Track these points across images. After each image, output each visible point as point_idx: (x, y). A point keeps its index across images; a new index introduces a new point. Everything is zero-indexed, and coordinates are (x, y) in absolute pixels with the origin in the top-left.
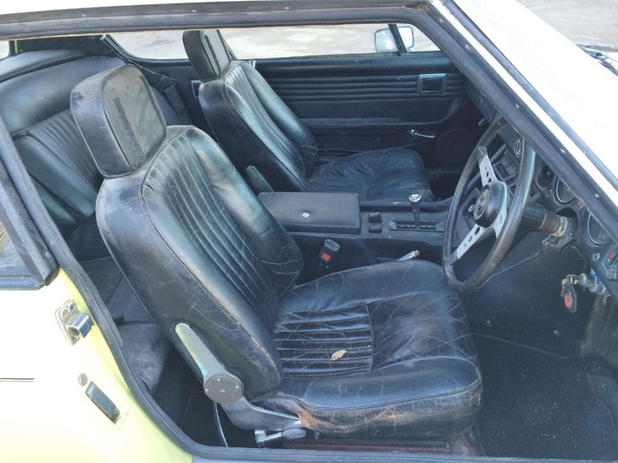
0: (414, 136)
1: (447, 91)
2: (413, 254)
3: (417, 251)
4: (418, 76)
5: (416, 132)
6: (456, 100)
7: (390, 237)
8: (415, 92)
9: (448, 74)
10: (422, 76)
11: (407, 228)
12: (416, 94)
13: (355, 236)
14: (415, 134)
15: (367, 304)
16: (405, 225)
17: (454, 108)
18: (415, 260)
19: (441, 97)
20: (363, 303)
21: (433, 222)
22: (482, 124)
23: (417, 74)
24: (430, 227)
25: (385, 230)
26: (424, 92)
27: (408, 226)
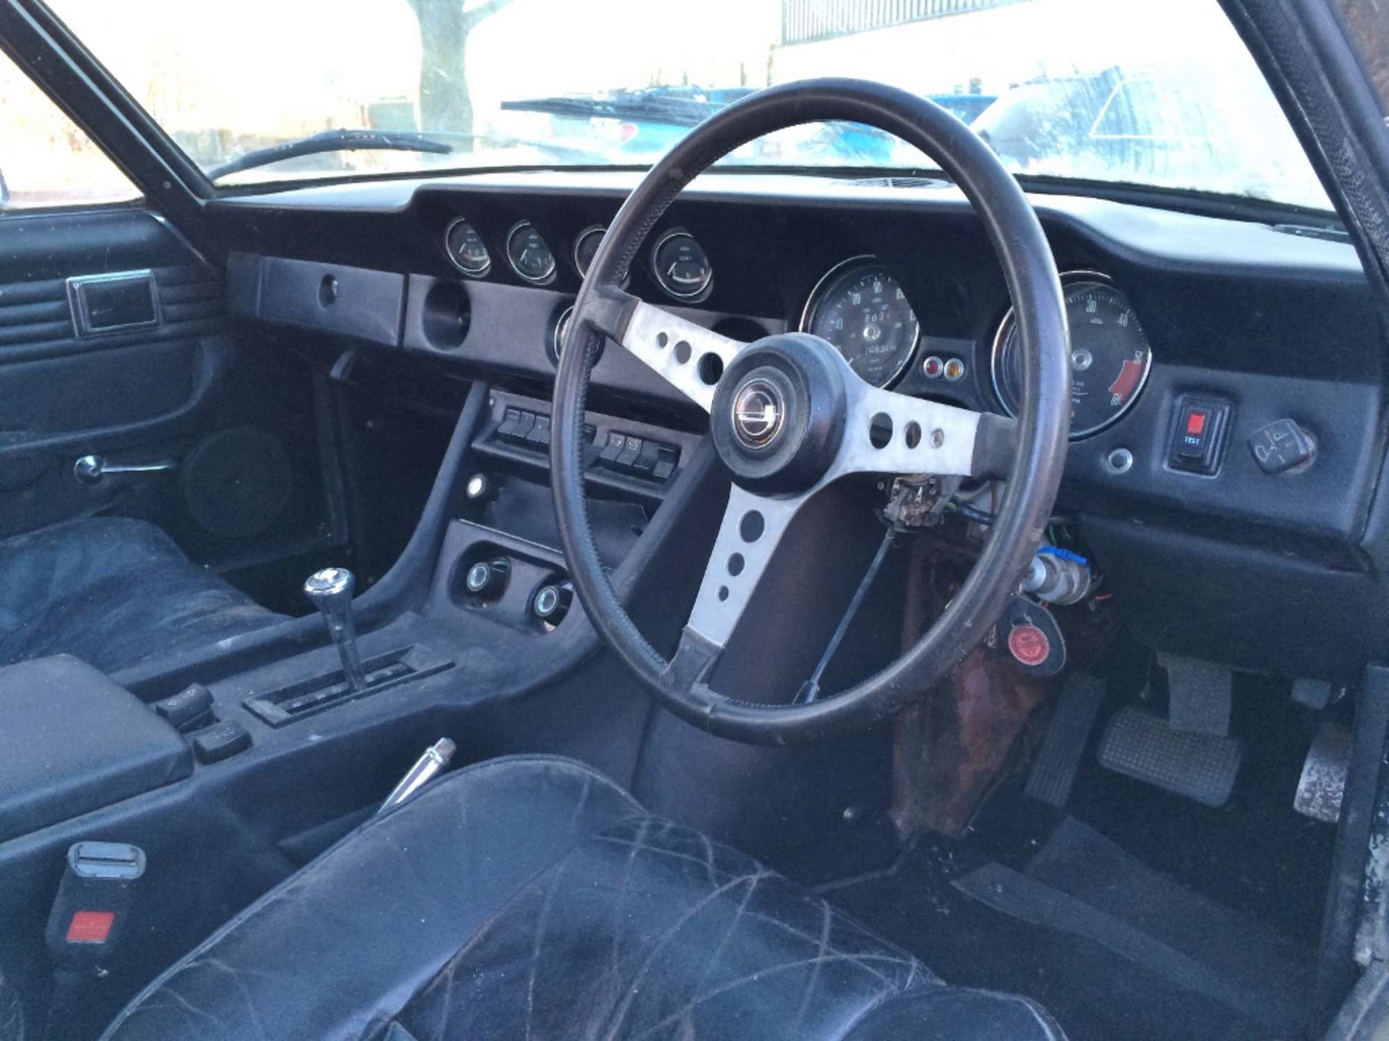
0: (101, 476)
1: (169, 321)
2: (433, 758)
3: (442, 741)
4: (64, 285)
5: (105, 464)
6: (205, 343)
7: (315, 738)
8: (68, 333)
9: (156, 270)
10: (77, 281)
11: (317, 702)
12: (68, 342)
13: (176, 791)
14: (103, 470)
15: (395, 1018)
16: (307, 698)
17: (208, 369)
18: (453, 773)
19: (156, 340)
20: (376, 1020)
21: (391, 655)
22: (343, 373)
23: (57, 277)
24: (388, 672)
25: (260, 734)
26: (97, 329)
27: (320, 696)
